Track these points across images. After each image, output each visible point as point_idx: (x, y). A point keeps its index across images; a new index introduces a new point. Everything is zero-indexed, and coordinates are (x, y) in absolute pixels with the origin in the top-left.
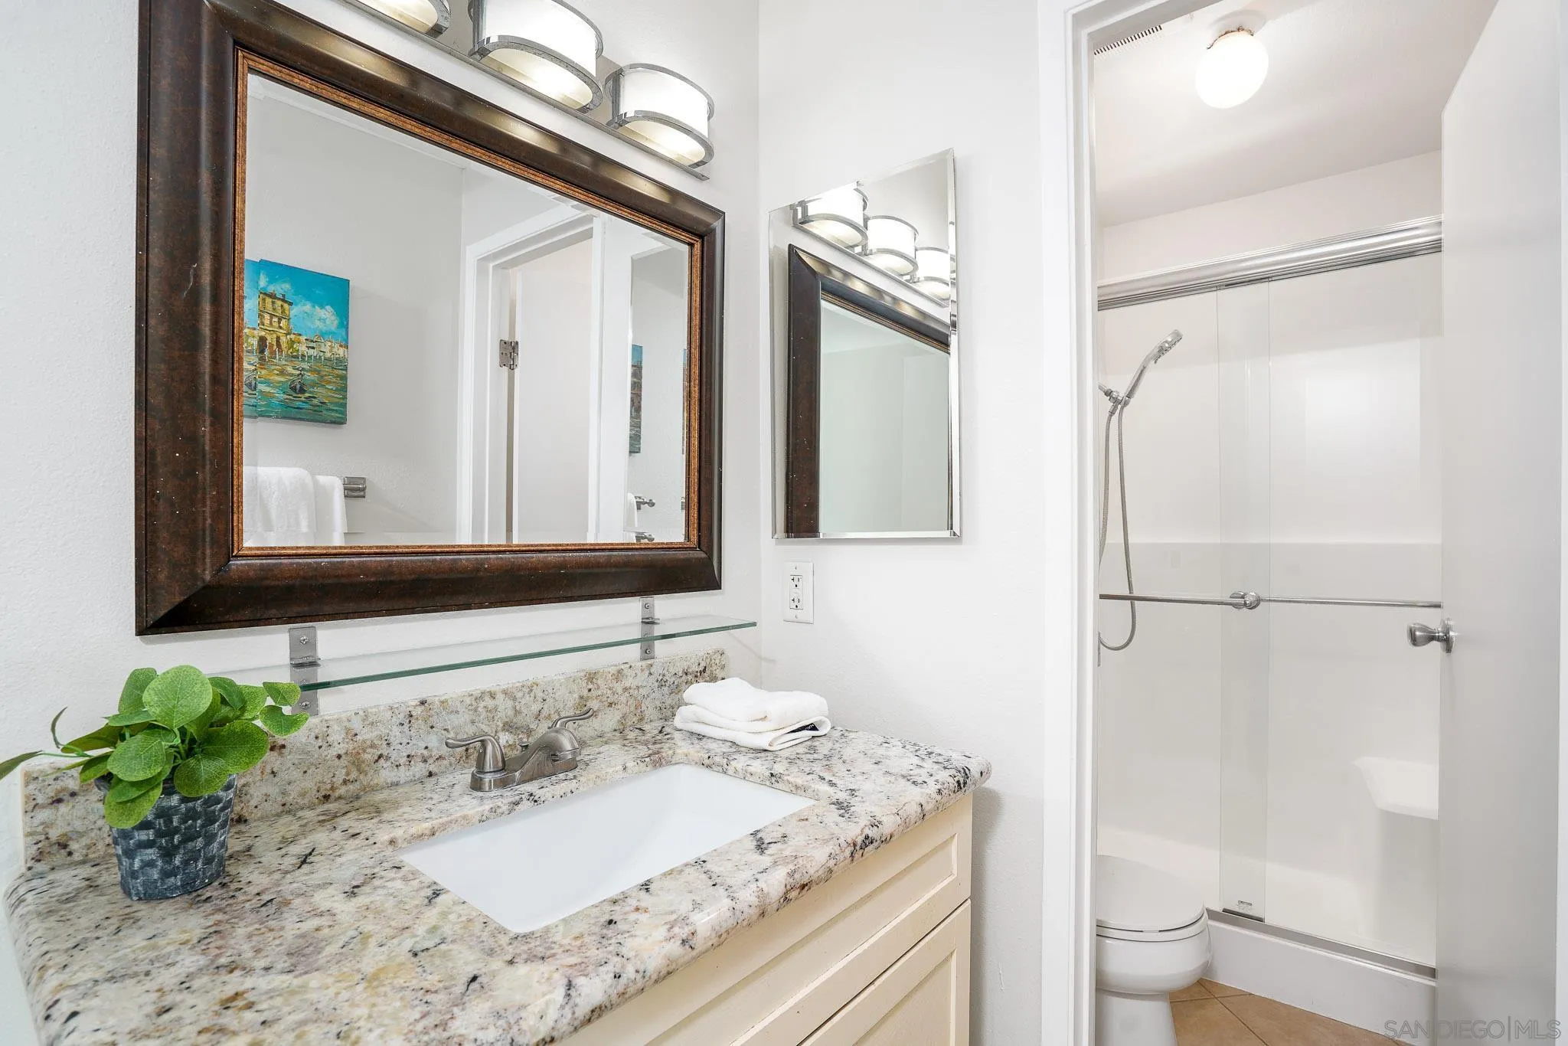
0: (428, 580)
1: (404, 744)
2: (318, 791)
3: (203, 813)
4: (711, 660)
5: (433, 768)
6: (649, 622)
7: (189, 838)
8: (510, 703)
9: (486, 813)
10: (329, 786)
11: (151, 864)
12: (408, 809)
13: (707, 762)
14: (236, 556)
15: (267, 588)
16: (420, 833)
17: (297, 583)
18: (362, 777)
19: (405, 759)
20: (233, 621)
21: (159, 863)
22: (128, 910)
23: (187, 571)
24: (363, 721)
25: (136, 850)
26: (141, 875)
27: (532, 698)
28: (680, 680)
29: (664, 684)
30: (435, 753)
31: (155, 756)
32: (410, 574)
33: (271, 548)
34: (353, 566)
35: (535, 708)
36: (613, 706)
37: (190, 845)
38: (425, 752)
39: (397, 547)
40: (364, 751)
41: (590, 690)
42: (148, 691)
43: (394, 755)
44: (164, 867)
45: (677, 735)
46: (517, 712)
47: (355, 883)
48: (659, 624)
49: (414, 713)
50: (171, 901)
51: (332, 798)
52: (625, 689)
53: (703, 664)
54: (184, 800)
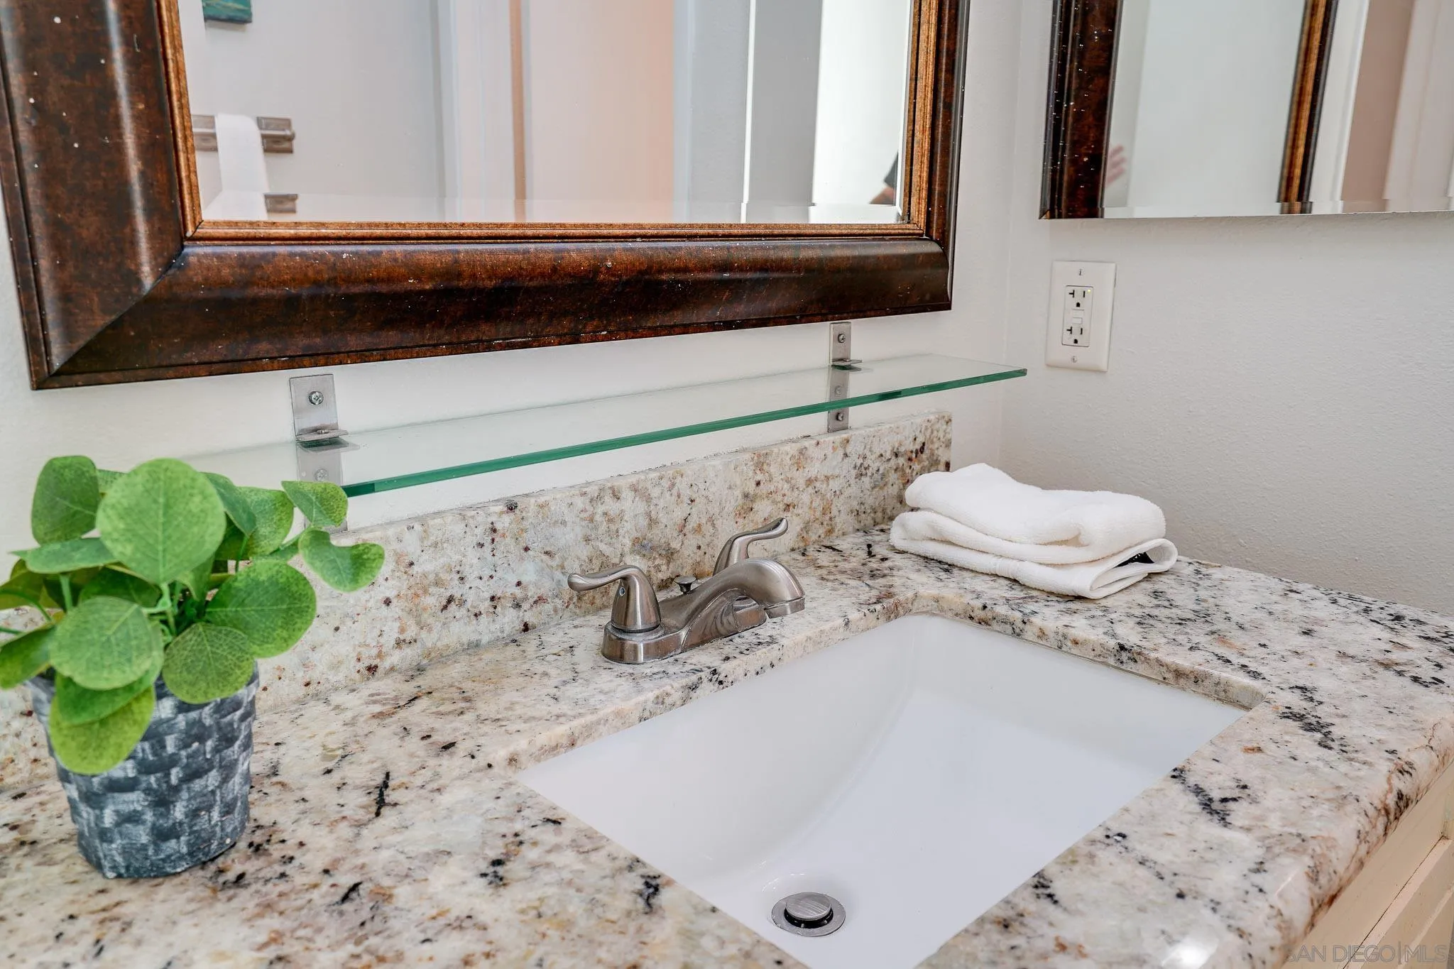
0: (516, 290)
1: (485, 578)
2: (359, 660)
3: (214, 728)
4: (932, 432)
5: (530, 617)
6: (842, 366)
7: (193, 774)
8: (641, 507)
9: (650, 705)
10: (374, 652)
11: (133, 818)
12: (516, 697)
13: (979, 614)
14: (193, 239)
15: (255, 301)
16: (554, 744)
17: (305, 293)
18: (424, 634)
19: (488, 603)
20: (198, 364)
21: (149, 816)
22: (104, 901)
23: (111, 265)
24: (422, 540)
25: (104, 794)
26: (117, 836)
27: (674, 498)
28: (887, 466)
29: (864, 472)
30: (533, 593)
31: (136, 638)
32: (490, 278)
33: (251, 224)
34: (396, 260)
35: (679, 514)
36: (791, 508)
37: (197, 785)
38: (518, 592)
39: (463, 225)
40: (426, 591)
41: (758, 484)
42: (104, 511)
43: (471, 598)
44: (158, 824)
45: (897, 560)
46: (652, 522)
47: (494, 854)
48: (859, 369)
49: (498, 526)
50: (176, 880)
51: (380, 671)
52: (810, 482)
53: (921, 439)
54: (183, 708)
